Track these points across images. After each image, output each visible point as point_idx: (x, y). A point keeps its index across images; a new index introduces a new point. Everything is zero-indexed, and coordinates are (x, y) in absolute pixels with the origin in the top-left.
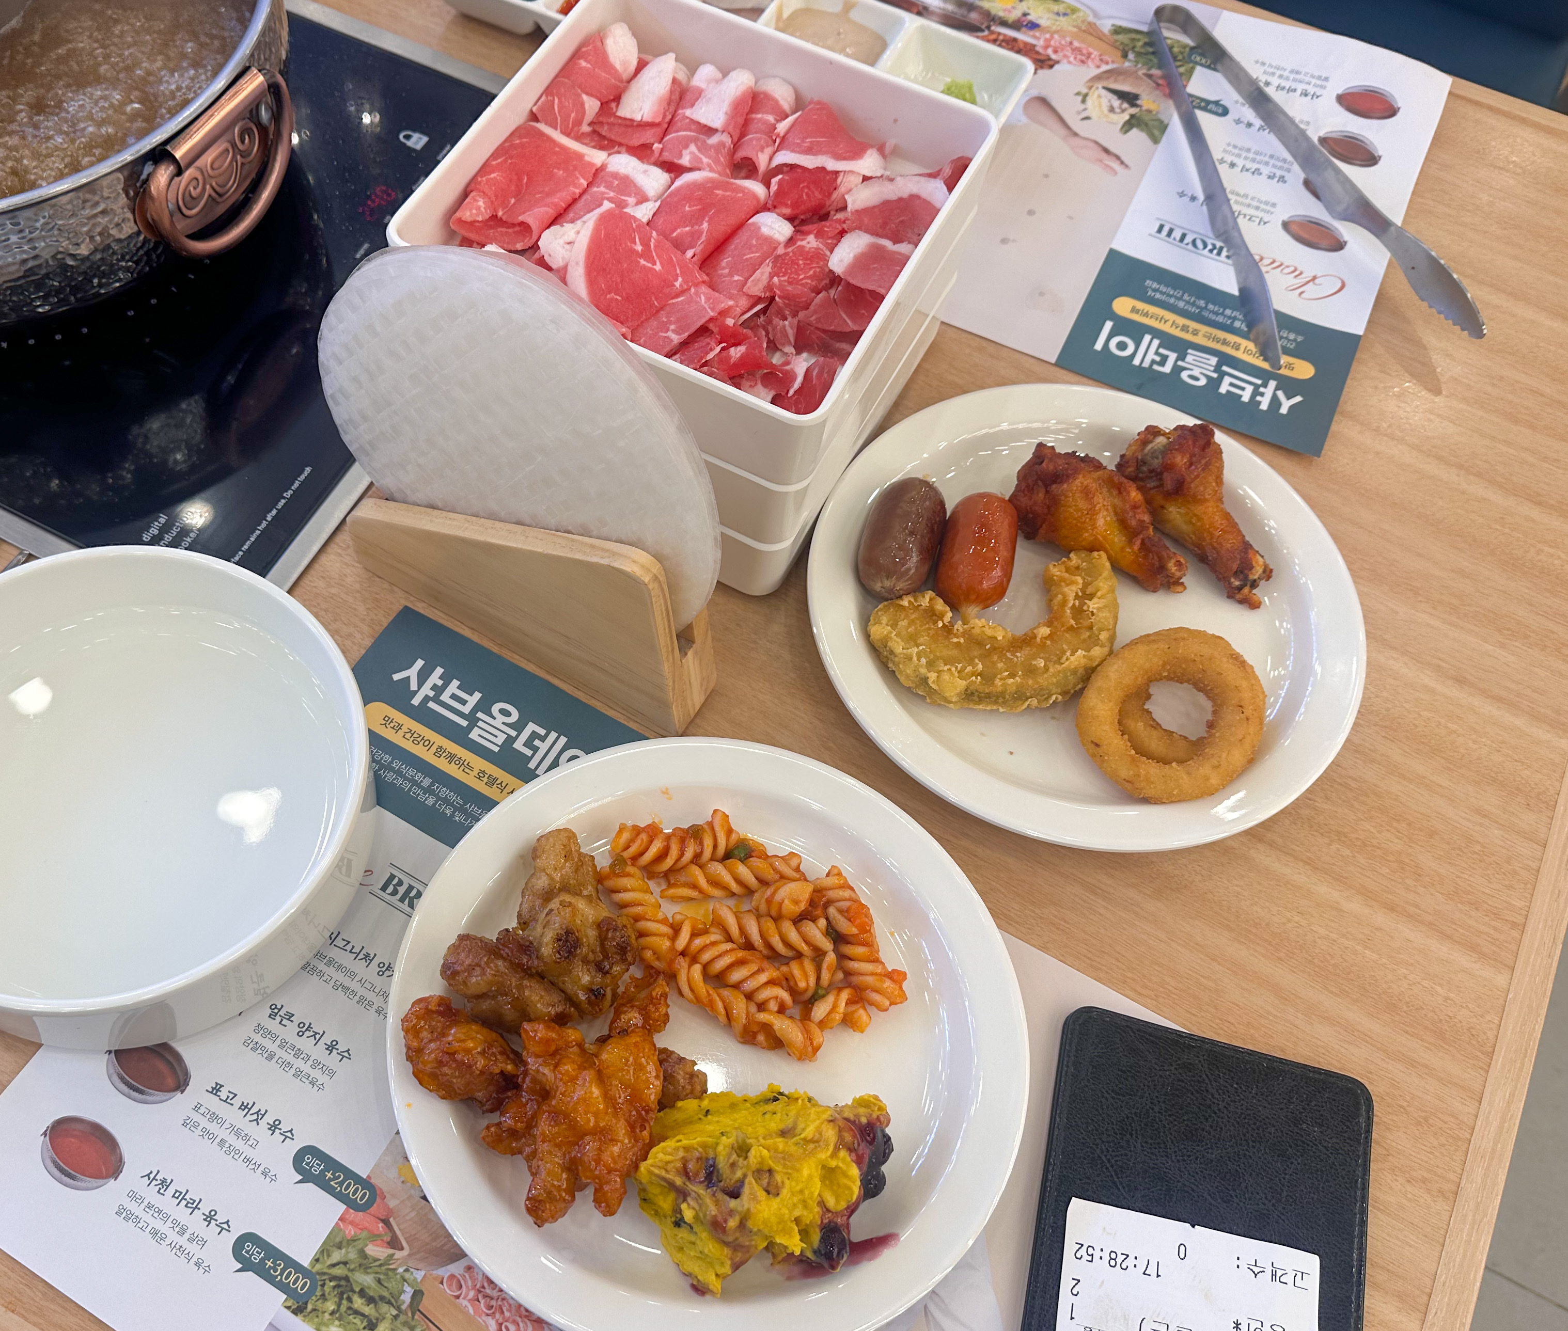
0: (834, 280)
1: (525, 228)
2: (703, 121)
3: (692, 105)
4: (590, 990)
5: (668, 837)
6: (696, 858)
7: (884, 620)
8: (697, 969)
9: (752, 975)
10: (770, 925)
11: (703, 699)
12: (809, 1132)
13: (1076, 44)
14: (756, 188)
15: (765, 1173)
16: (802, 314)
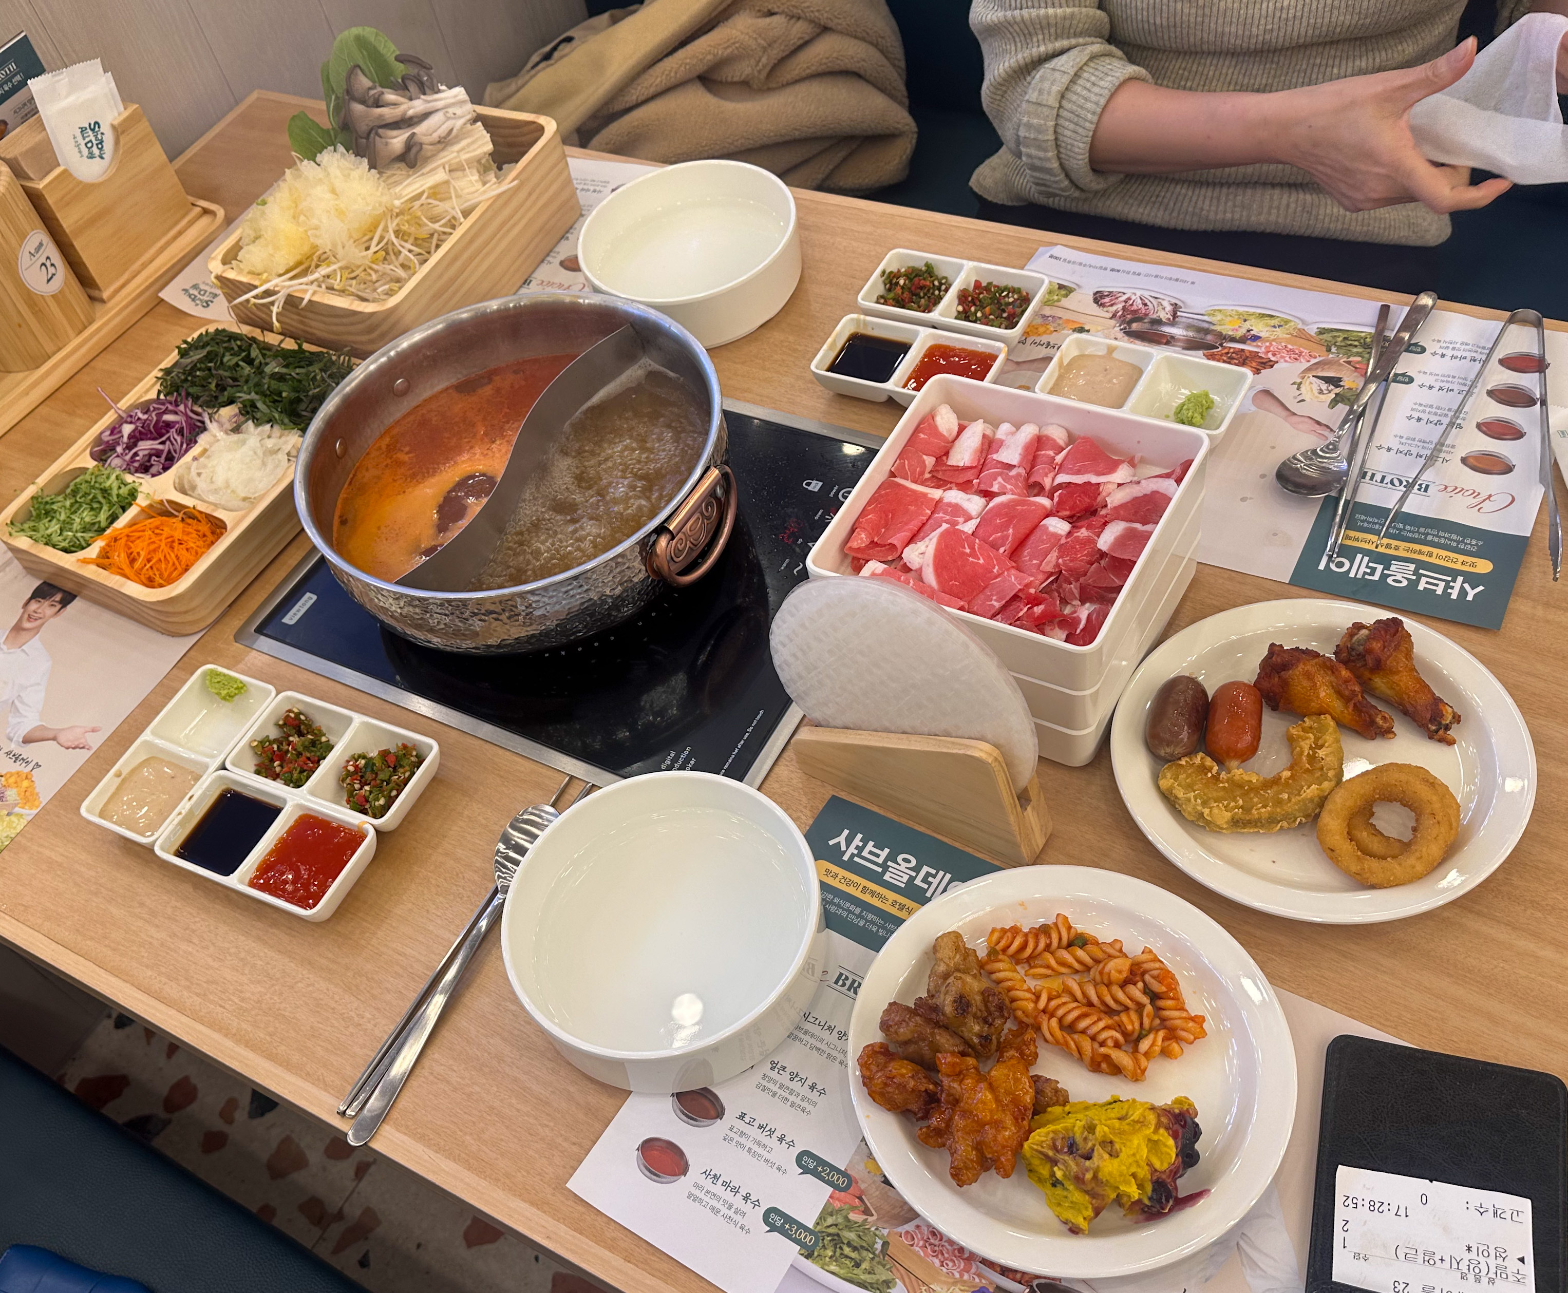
0: (1102, 555)
1: (893, 547)
2: (1005, 461)
3: (997, 452)
4: (980, 1036)
5: (1026, 935)
6: (1048, 947)
7: (1169, 775)
8: (1054, 1022)
9: (1094, 1023)
10: (1104, 990)
11: (1044, 841)
12: (1136, 1116)
13: (1290, 347)
14: (1044, 501)
15: (1108, 1145)
16: (1082, 580)
